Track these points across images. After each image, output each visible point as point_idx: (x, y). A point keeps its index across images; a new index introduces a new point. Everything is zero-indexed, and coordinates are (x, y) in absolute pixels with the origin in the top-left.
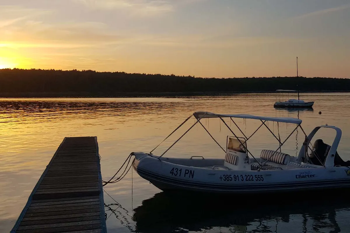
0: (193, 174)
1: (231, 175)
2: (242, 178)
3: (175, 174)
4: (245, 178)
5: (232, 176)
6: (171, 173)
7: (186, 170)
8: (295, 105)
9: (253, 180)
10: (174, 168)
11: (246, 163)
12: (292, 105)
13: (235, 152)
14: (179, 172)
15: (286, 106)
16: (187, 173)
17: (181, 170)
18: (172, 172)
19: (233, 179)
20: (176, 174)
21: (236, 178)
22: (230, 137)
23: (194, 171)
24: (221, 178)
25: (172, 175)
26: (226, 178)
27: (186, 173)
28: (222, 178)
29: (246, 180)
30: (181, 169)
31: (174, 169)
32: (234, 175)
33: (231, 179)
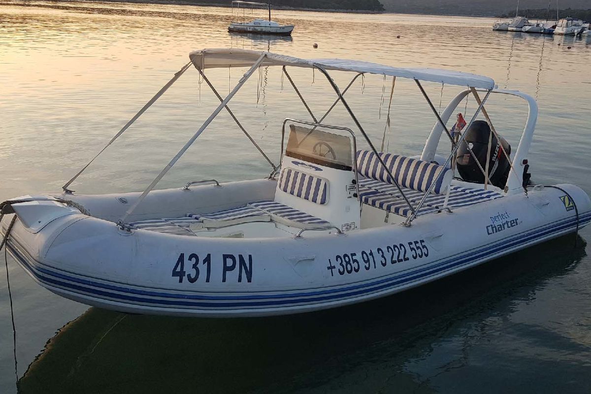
0: (248, 265)
1: (355, 254)
2: (383, 256)
3: (189, 276)
4: (388, 256)
5: (358, 257)
6: (175, 274)
7: (225, 257)
8: (264, 29)
9: (408, 259)
10: (182, 256)
11: (350, 197)
12: (259, 29)
13: (313, 167)
14: (203, 267)
15: (250, 32)
16: (232, 268)
17: (208, 260)
18: (178, 269)
19: (362, 264)
20: (193, 276)
21: (368, 260)
22: (292, 123)
23: (250, 256)
24: (331, 268)
25: (181, 281)
26: (343, 266)
27: (226, 269)
28: (334, 267)
29: (393, 262)
30: (209, 255)
31: (186, 258)
32: (363, 253)
33: (355, 265)
